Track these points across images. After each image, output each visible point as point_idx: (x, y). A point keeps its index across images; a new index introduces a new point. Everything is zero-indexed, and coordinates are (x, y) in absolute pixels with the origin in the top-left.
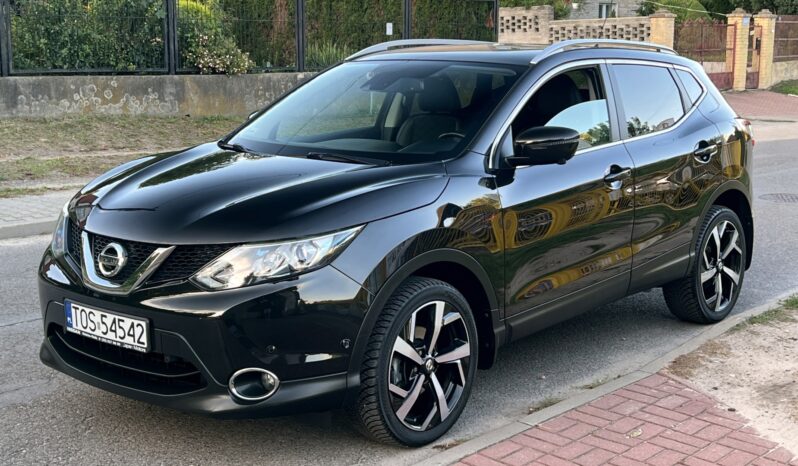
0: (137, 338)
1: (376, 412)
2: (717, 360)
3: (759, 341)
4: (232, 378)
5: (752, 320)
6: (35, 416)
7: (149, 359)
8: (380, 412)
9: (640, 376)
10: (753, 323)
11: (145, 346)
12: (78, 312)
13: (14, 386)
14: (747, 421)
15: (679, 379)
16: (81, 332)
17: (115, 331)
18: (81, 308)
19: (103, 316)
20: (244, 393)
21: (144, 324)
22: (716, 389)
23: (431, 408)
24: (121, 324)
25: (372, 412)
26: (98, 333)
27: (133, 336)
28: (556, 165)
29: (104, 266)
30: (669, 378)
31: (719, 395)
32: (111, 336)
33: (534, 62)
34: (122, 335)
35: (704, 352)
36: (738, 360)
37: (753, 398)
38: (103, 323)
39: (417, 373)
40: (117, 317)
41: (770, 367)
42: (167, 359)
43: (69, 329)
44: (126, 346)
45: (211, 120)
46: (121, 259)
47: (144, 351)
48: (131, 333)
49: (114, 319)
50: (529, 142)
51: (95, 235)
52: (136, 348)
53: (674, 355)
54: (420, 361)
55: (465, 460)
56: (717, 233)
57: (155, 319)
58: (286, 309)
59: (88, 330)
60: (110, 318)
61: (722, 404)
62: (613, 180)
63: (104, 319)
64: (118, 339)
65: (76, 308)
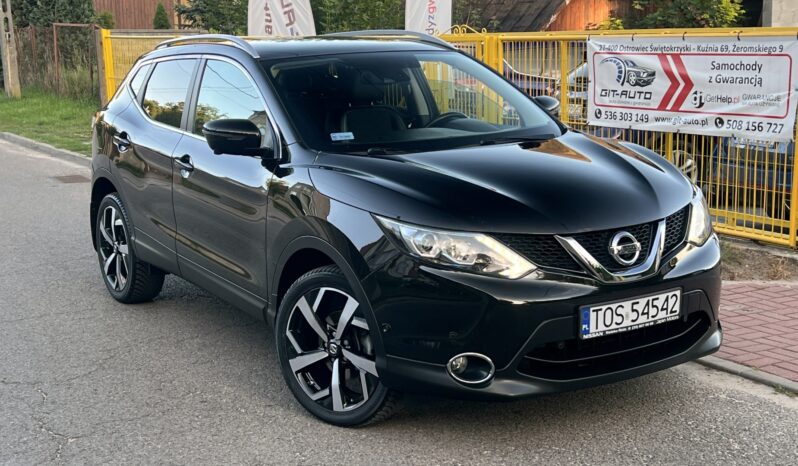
0: (669, 310)
11: (678, 312)
12: (601, 313)
16: (604, 332)
17: (648, 313)
18: (604, 308)
19: (634, 304)
21: (678, 293)
24: (655, 303)
26: (627, 323)
27: (666, 309)
32: (643, 319)
34: (655, 314)
38: (633, 310)
40: (651, 298)
43: (585, 337)
44: (659, 322)
47: (678, 317)
48: (665, 307)
49: (648, 302)
52: (670, 319)
59: (614, 326)
63: (635, 307)
64: (651, 319)
65: (597, 311)
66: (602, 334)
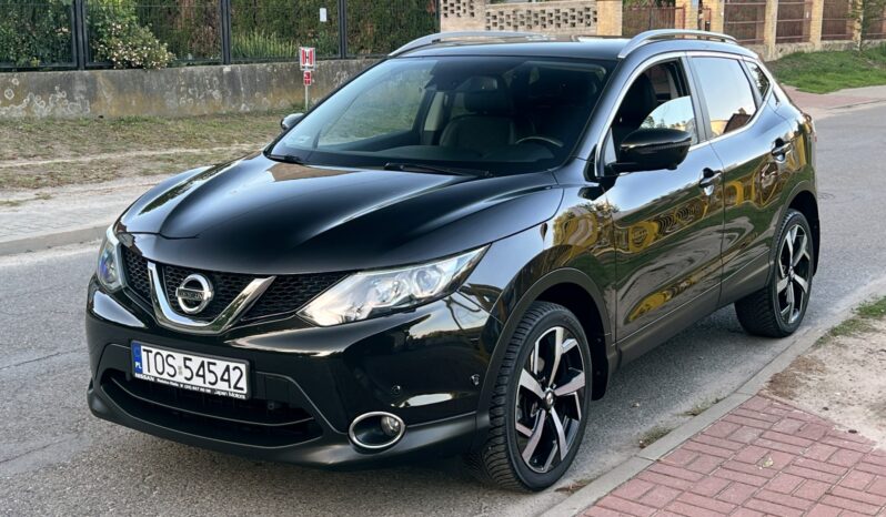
0: (233, 383)
1: (503, 455)
2: (815, 378)
3: (849, 354)
4: (352, 426)
5: (834, 332)
6: (83, 478)
7: (251, 406)
8: (508, 454)
9: (741, 398)
10: (835, 335)
11: (245, 392)
12: (151, 356)
13: (40, 444)
14: (874, 443)
15: (783, 400)
16: (156, 378)
17: (203, 376)
18: (154, 351)
19: (185, 359)
20: (366, 441)
21: (243, 367)
22: (826, 409)
23: (552, 446)
24: (212, 367)
25: (499, 455)
26: (180, 378)
27: (228, 381)
28: (666, 170)
29: (185, 301)
30: (773, 399)
31: (833, 415)
32: (197, 381)
33: (622, 56)
34: (213, 380)
35: (798, 369)
36: (836, 377)
37: (869, 418)
38: (187, 367)
39: (538, 408)
40: (206, 360)
41: (875, 382)
42: (272, 406)
43: (137, 375)
44: (218, 393)
45: (129, 122)
46: (207, 293)
47: (244, 397)
48: (226, 377)
49: (203, 363)
50: (632, 146)
51: (165, 265)
52: (233, 395)
53: (767, 374)
54: (542, 395)
55: (601, 503)
56: (790, 238)
57: (255, 360)
58: (396, 345)
59: (165, 376)
60: (196, 361)
61: (840, 426)
62: (706, 185)
63: (188, 363)
64: (208, 385)
65: (148, 351)
66: (153, 379)
